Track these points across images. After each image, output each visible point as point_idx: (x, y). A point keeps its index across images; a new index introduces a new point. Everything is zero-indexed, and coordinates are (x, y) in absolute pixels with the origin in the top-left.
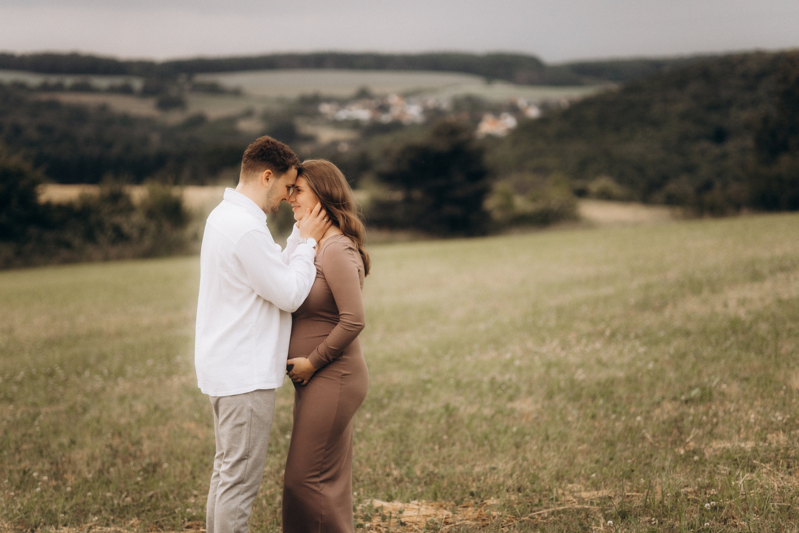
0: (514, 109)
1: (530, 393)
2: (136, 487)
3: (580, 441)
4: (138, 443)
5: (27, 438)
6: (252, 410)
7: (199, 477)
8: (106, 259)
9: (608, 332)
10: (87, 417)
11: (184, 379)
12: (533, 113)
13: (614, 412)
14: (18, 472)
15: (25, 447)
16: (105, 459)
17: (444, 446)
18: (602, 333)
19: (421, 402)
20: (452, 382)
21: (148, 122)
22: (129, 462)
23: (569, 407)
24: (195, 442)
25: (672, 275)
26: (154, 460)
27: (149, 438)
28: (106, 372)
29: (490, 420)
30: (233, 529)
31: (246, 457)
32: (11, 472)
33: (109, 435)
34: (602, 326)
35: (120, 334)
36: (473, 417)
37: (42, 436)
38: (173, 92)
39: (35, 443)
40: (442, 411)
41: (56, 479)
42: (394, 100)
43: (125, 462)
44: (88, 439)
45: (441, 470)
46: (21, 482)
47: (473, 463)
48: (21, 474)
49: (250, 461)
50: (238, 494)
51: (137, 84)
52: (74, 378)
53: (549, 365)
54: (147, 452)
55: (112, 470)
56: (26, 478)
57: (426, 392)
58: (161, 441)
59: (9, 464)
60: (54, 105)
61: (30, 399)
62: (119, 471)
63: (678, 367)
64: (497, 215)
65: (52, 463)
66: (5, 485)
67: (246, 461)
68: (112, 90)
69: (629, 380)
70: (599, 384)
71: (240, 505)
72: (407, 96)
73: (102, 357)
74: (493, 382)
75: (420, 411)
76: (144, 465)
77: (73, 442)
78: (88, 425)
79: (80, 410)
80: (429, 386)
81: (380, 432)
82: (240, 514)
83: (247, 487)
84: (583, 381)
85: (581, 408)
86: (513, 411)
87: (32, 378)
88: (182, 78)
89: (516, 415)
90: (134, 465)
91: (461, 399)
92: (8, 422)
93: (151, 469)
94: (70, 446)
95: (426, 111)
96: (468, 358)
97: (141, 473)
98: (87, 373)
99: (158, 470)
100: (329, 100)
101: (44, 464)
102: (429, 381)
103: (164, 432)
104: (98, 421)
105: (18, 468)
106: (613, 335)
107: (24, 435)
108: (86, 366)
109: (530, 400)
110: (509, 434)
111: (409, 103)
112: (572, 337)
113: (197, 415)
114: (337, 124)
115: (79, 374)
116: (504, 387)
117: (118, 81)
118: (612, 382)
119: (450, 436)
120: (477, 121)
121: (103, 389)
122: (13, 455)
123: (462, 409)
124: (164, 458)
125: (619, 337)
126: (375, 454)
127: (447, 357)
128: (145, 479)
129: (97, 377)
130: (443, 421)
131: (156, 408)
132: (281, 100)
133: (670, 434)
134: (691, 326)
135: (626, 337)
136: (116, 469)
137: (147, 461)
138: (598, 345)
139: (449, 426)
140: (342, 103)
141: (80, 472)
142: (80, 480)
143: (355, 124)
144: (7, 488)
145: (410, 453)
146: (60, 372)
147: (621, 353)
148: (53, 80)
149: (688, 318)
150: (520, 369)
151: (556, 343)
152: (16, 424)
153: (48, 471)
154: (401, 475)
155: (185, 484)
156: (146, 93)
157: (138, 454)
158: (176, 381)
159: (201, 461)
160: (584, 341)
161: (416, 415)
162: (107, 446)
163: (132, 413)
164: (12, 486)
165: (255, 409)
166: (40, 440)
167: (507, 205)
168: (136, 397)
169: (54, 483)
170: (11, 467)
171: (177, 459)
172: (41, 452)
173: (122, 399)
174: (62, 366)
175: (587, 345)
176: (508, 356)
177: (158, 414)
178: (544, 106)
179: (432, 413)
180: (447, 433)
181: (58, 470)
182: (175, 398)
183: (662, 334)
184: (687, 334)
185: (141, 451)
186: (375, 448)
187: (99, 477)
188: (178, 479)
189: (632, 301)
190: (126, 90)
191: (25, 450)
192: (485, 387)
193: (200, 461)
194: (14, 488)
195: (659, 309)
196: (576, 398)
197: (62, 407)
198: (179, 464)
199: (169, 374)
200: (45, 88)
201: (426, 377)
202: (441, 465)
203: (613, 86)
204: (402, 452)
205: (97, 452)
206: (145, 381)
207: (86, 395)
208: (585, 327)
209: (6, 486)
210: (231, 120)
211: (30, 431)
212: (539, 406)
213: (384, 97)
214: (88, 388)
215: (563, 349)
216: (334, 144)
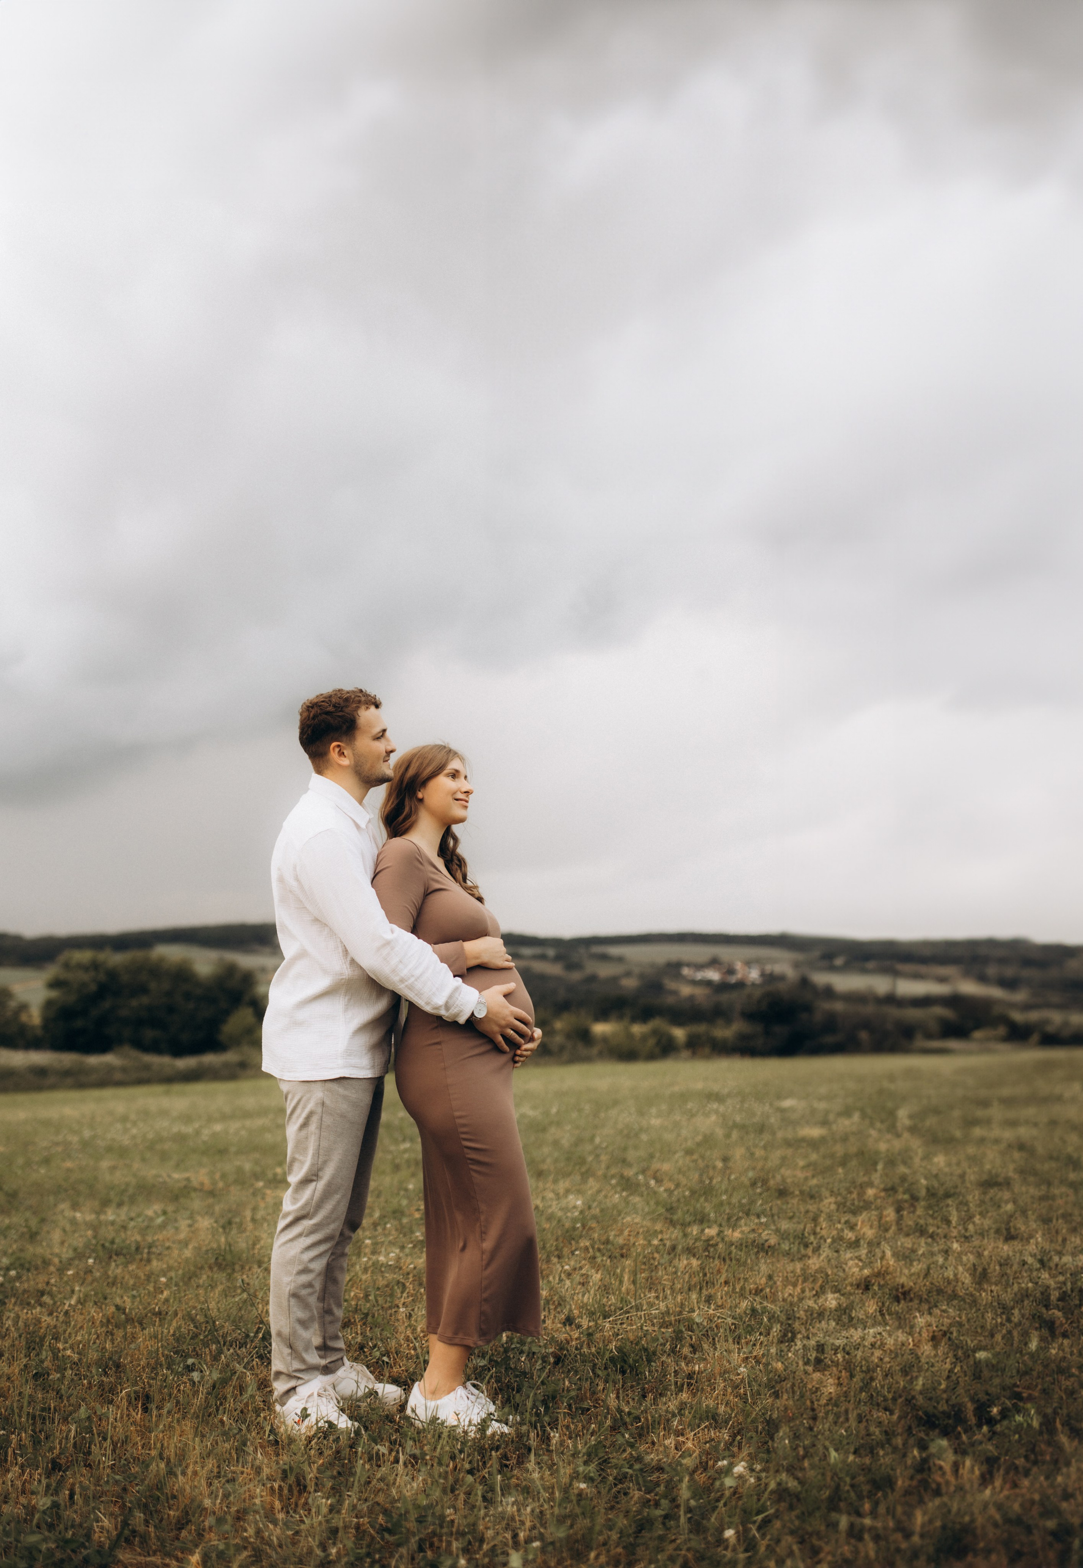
6: (323, 1104)
21: (557, 979)
30: (288, 1289)
31: (314, 1178)
38: (575, 958)
42: (739, 966)
49: (321, 1185)
50: (300, 1235)
51: (551, 952)
67: (314, 1184)
68: (536, 957)
71: (302, 1252)
72: (748, 963)
82: (300, 1267)
83: (315, 1225)
95: (764, 975)
100: (688, 965)
111: (751, 969)
114: (694, 983)
117: (537, 951)
132: (653, 965)
140: (700, 967)
143: (708, 983)
156: (557, 959)
165: (328, 1102)
190: (543, 957)
210: (614, 980)
213: (731, 964)
216: (691, 998)
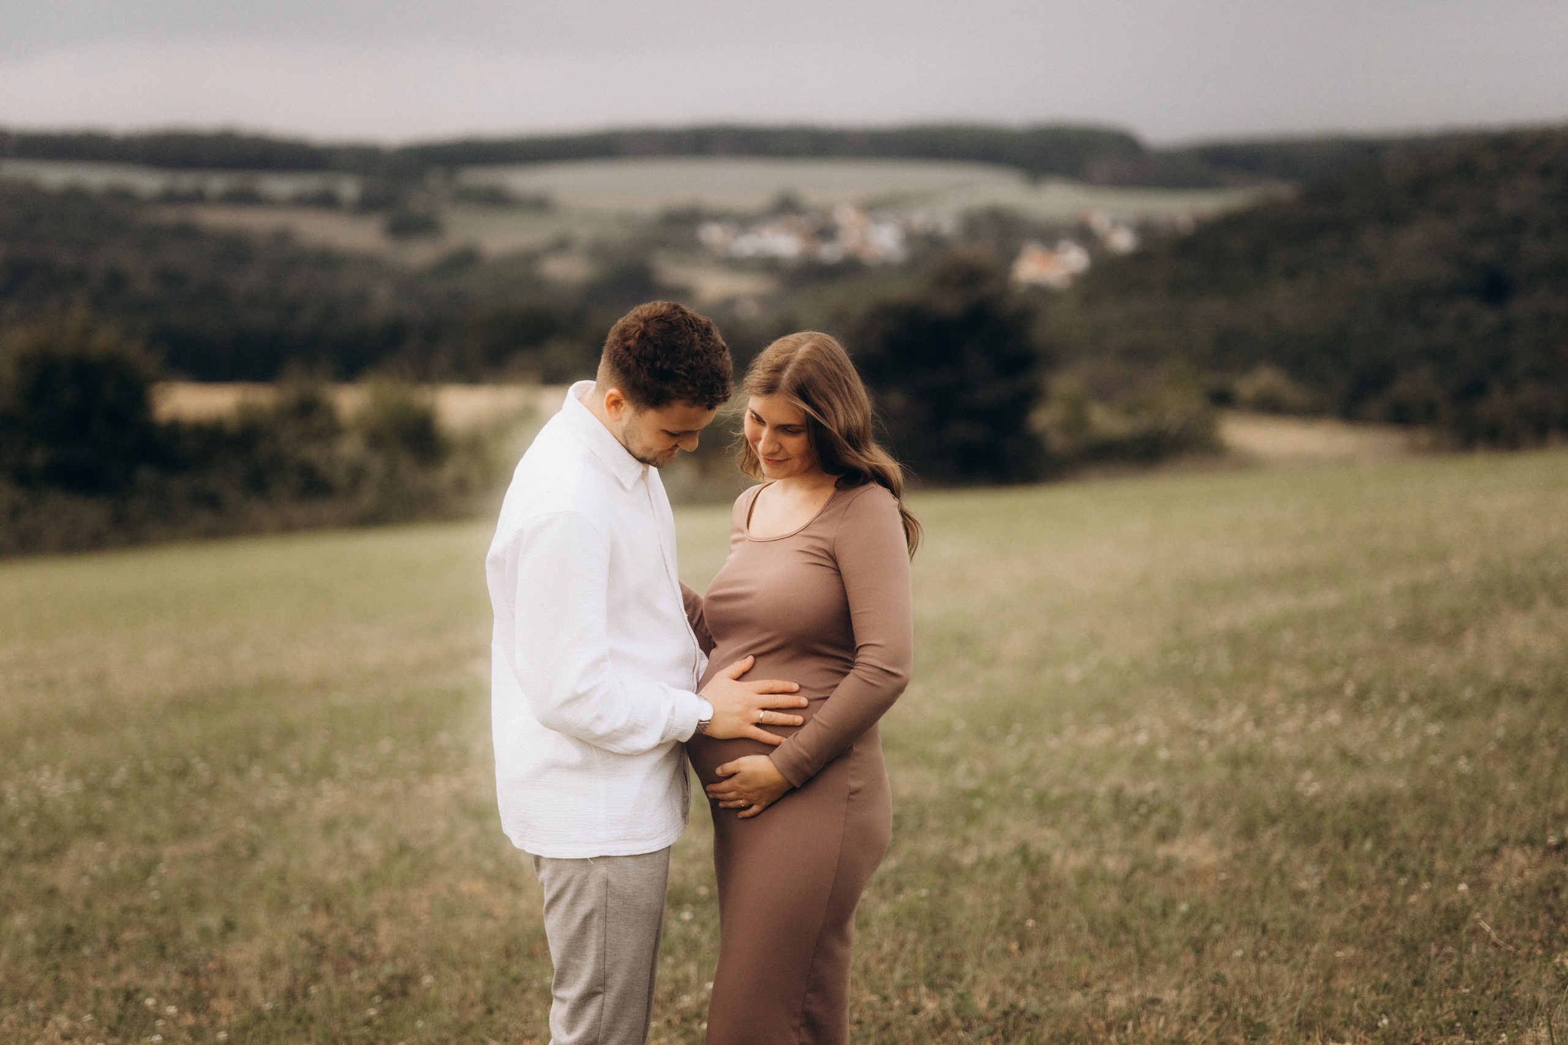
0: (1084, 235)
1: (1203, 824)
2: (366, 1031)
3: (1340, 938)
4: (368, 927)
5: (132, 915)
6: (607, 883)
7: (499, 1008)
8: (288, 528)
9: (1350, 689)
10: (258, 868)
11: (456, 784)
12: (1123, 241)
13: (1402, 871)
14: (114, 993)
15: (128, 935)
16: (298, 965)
17: (1031, 945)
18: (1336, 690)
19: (966, 841)
20: (1028, 795)
21: (369, 263)
22: (349, 971)
23: (1297, 857)
24: (490, 925)
25: (1461, 566)
26: (402, 967)
27: (390, 914)
28: (295, 766)
29: (1126, 884)
32: (98, 993)
33: (305, 909)
34: (1336, 675)
35: (322, 685)
36: (1086, 877)
37: (163, 911)
38: (417, 203)
39: (149, 927)
40: (1017, 860)
41: (195, 1011)
42: (847, 217)
43: (341, 970)
44: (261, 918)
45: (1030, 1002)
46: (121, 1018)
47: (1102, 985)
48: (121, 999)
49: (610, 998)
51: (349, 188)
52: (229, 780)
53: (1235, 761)
54: (387, 949)
55: (313, 989)
56: (131, 1010)
57: (973, 817)
58: (416, 922)
59: (95, 976)
60: (187, 233)
61: (141, 828)
62: (328, 992)
63: (1522, 771)
64: (1057, 442)
65: (185, 974)
66: (87, 1025)
67: (600, 998)
68: (302, 202)
69: (1419, 797)
70: (1354, 805)
72: (873, 208)
73: (287, 735)
74: (1117, 797)
75: (967, 859)
76: (382, 978)
77: (229, 926)
78: (260, 886)
79: (243, 852)
80: (978, 803)
81: (885, 908)
84: (1316, 798)
85: (1322, 858)
86: (1170, 864)
87: (144, 780)
88: (435, 180)
89: (1178, 872)
90: (361, 979)
91: (1050, 834)
92: (94, 878)
93: (396, 987)
94: (223, 935)
95: (910, 238)
96: (1053, 743)
97: (377, 999)
98: (256, 771)
99: (413, 989)
100: (719, 217)
101: (168, 976)
102: (978, 793)
103: (419, 901)
104: (282, 879)
105: (114, 984)
106: (1363, 694)
107: (125, 910)
108: (254, 754)
109: (1205, 839)
110: (1175, 919)
111: (877, 221)
112: (1271, 696)
113: (489, 865)
114: (735, 264)
115: (239, 772)
116: (1143, 810)
117: (310, 183)
118: (1382, 801)
119: (1041, 919)
120: (1011, 255)
121: (291, 805)
122: (103, 955)
123: (1057, 857)
124: (423, 967)
125: (1375, 699)
126: (881, 960)
127: (1011, 740)
128: (384, 1013)
129: (277, 778)
130: (1021, 884)
131: (404, 848)
132: (625, 219)
133: (1534, 923)
134: (1526, 677)
135: (1390, 699)
136: (322, 987)
137: (388, 969)
138: (1334, 717)
139: (1036, 897)
140: (745, 222)
141: (246, 994)
142: (246, 1014)
143: (769, 265)
144: (89, 1034)
145: (958, 958)
146: (202, 769)
147: (1385, 737)
148: (186, 181)
149: (1519, 660)
150: (1169, 767)
151: (1239, 712)
152: (112, 885)
153: (178, 992)
154: (944, 1012)
155: (471, 1025)
156: (366, 205)
157: (368, 952)
158: (440, 788)
159: (504, 971)
160: (1302, 708)
161: (958, 869)
162: (301, 935)
163: (354, 858)
164: (100, 1026)
165: (613, 881)
166: (161, 921)
167: (1076, 422)
168: (359, 822)
169: (190, 1020)
170: (100, 983)
171: (454, 965)
172: (162, 948)
173: (329, 827)
174: (204, 755)
175: (1309, 718)
176: (1142, 738)
177: (405, 862)
178: (1144, 229)
179: (992, 866)
180: (1033, 915)
181: (198, 989)
182: (441, 825)
183: (1468, 693)
184: (1524, 695)
185: (374, 945)
186: (879, 947)
187: (288, 1008)
188: (455, 1014)
189: (1391, 621)
190: (326, 202)
191: (128, 944)
192: (1103, 807)
193: (502, 970)
194: (105, 1030)
195: (1452, 638)
196: (1308, 836)
197: (206, 844)
198: (457, 976)
199: (426, 772)
200: (170, 198)
201: (971, 784)
202: (1030, 989)
203: (1283, 191)
204: (939, 957)
205: (280, 950)
206: (378, 788)
207: (256, 817)
208: (1297, 678)
209: (89, 1027)
210: (529, 258)
211: (139, 900)
212: (1227, 853)
213: (826, 212)
214: (260, 803)
215: (1258, 723)
216: (729, 303)
